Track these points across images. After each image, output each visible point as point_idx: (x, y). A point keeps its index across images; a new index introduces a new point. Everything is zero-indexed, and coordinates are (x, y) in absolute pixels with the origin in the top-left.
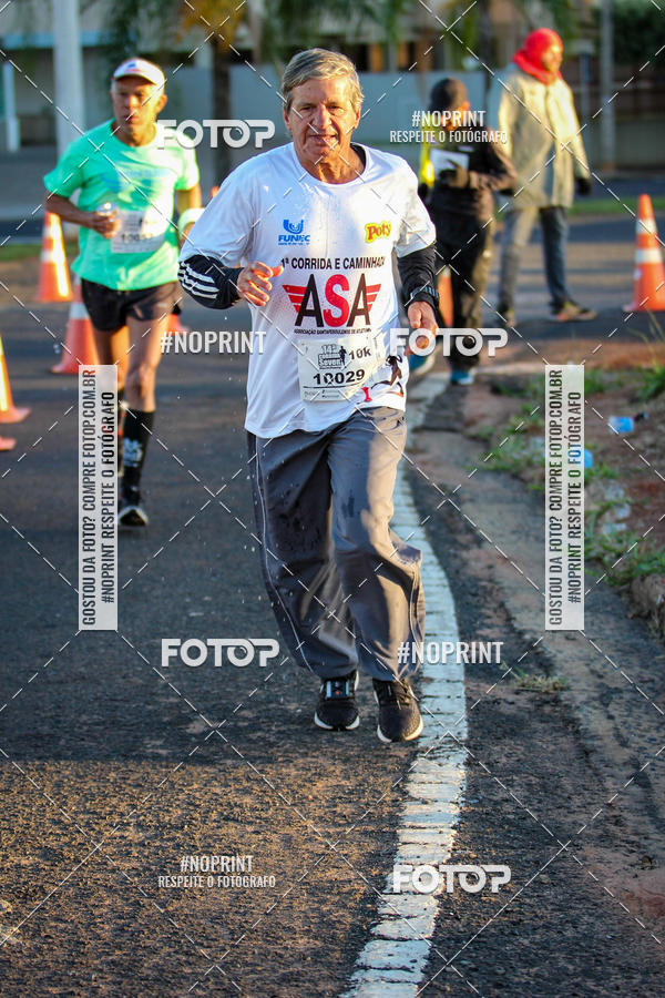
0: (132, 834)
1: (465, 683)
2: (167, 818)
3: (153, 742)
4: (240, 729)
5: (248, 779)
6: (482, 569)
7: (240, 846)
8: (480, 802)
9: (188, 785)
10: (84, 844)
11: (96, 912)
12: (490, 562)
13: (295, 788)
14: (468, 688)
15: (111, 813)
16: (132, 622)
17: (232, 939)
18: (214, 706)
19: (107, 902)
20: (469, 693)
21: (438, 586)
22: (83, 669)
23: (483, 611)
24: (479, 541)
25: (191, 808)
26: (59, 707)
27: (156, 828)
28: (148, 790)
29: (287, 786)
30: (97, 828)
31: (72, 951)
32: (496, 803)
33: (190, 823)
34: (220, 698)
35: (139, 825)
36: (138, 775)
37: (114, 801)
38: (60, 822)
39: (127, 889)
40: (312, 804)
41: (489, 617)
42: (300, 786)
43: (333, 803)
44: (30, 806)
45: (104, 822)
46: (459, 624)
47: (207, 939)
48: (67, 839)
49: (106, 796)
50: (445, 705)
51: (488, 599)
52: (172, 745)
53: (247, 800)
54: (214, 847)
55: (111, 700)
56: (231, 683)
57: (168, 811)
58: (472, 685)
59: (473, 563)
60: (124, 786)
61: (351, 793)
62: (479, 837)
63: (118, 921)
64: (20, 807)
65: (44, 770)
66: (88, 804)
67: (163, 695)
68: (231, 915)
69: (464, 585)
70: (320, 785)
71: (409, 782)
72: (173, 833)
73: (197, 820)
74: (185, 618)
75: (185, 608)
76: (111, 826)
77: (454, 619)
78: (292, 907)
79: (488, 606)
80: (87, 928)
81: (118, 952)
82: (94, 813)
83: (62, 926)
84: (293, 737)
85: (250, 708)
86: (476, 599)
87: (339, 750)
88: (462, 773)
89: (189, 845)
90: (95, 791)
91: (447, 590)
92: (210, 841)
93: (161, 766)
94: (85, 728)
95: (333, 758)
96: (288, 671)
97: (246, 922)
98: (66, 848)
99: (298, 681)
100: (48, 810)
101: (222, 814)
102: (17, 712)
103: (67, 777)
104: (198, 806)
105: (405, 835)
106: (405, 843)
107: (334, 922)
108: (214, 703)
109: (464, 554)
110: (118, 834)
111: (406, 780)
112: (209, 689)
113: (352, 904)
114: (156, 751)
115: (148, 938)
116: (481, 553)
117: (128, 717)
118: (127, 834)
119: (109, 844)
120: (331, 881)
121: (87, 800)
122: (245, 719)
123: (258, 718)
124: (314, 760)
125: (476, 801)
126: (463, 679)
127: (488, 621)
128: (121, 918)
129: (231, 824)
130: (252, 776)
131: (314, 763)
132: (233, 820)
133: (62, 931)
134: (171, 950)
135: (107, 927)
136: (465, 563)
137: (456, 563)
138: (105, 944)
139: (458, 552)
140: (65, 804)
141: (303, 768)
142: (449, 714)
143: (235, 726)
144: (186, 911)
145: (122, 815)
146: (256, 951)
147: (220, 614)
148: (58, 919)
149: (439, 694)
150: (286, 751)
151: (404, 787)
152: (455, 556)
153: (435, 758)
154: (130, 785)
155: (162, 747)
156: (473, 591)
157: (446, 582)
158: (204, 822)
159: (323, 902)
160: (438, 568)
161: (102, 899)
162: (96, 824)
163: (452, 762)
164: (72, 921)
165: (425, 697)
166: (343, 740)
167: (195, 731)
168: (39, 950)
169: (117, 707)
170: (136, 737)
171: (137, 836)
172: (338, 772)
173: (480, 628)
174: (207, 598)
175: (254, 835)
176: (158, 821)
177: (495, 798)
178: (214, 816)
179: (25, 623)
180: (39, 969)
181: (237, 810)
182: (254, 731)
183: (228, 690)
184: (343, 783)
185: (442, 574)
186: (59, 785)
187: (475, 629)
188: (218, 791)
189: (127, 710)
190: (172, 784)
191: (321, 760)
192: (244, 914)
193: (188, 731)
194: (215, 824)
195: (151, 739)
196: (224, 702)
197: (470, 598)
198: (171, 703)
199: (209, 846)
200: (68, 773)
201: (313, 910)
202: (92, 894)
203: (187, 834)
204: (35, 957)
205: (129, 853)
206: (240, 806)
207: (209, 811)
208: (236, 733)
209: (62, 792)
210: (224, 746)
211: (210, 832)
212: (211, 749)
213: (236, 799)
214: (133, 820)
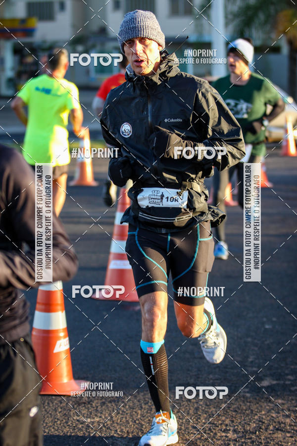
0: (230, 435)
2: (248, 428)
3: (244, 390)
4: (287, 385)
5: (289, 410)
7: (284, 443)
9: (260, 412)
10: (207, 439)
15: (221, 424)
18: (275, 373)
25: (260, 423)
26: (199, 370)
27: (243, 432)
28: (240, 413)
30: (214, 431)
33: (259, 431)
35: (235, 431)
36: (235, 406)
37: (224, 418)
38: (196, 427)
45: (218, 429)
48: (199, 436)
52: (252, 391)
53: (288, 420)
54: (270, 443)
57: (249, 424)
60: (228, 411)
67: (250, 366)
72: (251, 435)
73: (263, 429)
74: (263, 329)
75: (263, 324)
76: (221, 430)
82: (213, 424)
85: (292, 375)
89: (258, 442)
92: (269, 440)
93: (247, 402)
98: (198, 441)
101: (275, 427)
103: (201, 405)
104: (264, 423)
110: (224, 434)
114: (245, 394)
118: (229, 435)
119: (219, 440)
122: (289, 380)
129: (279, 432)
130: (291, 408)
132: (281, 430)
140: (200, 418)
143: (284, 384)
145: (226, 425)
154: (231, 411)
155: (248, 392)
158: (266, 431)
162: (214, 429)
170: (236, 387)
171: (233, 436)
174: (274, 319)
175: (290, 438)
176: (244, 429)
178: (271, 427)
181: (282, 425)
182: (294, 386)
186: (197, 409)
188: (274, 415)
190: (252, 411)
194: (271, 432)
196: (279, 371)
198: (254, 371)
199: (268, 442)
203: (258, 436)
206: (284, 423)
207: (269, 425)
208: (285, 388)
209: (199, 413)
210: (279, 393)
211: (269, 436)
212: (272, 394)
213: (282, 420)
214: (232, 428)
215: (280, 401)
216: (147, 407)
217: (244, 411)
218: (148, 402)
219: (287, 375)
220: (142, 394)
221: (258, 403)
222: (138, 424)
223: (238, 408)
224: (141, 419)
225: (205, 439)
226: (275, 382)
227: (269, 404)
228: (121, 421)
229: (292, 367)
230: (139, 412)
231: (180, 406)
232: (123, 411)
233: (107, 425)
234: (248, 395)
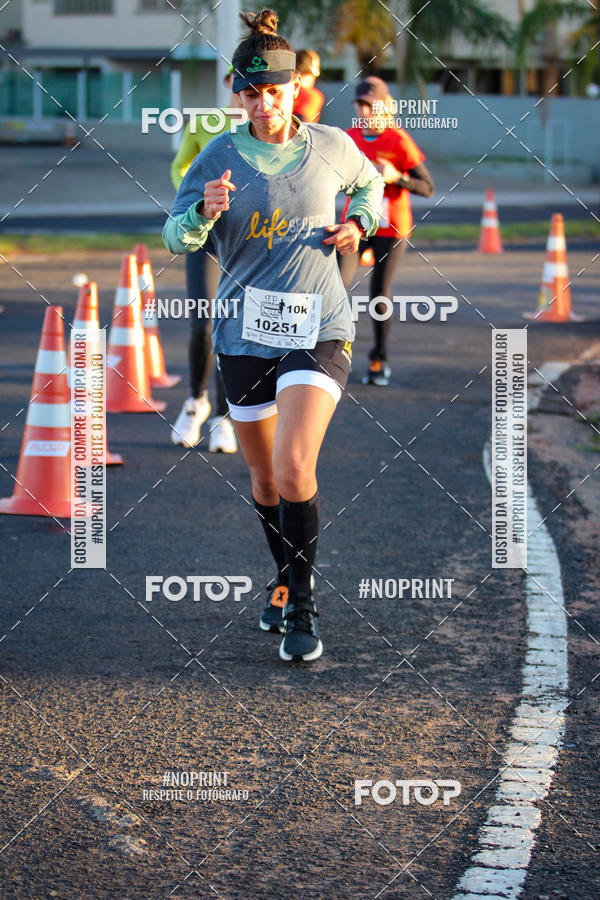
0: (255, 760)
1: (568, 639)
2: (288, 747)
3: (278, 678)
4: (359, 670)
5: (365, 716)
6: (587, 538)
7: (354, 775)
8: (578, 746)
9: (309, 718)
10: (210, 767)
11: (218, 829)
12: (595, 532)
13: (407, 725)
14: (570, 644)
15: (237, 740)
16: (265, 571)
17: (343, 860)
18: (336, 648)
19: (228, 821)
20: (571, 648)
21: (546, 551)
22: (217, 610)
23: (587, 575)
24: (585, 513)
25: (311, 739)
26: (194, 643)
27: (278, 755)
28: (272, 721)
29: (400, 723)
30: (223, 753)
31: (194, 863)
32: (592, 748)
33: (309, 753)
34: (343, 642)
35: (262, 752)
36: (263, 707)
37: (240, 729)
38: (189, 746)
39: (248, 809)
40: (422, 741)
41: (592, 581)
42: (411, 724)
43: (441, 740)
44: (162, 730)
45: (229, 748)
46: (564, 586)
47: (319, 858)
48: (195, 762)
49: (233, 724)
50: (548, 658)
51: (592, 565)
52: (295, 680)
53: (363, 734)
54: (330, 776)
55: (241, 638)
56: (352, 629)
57: (289, 741)
58: (574, 641)
59: (579, 532)
60: (250, 716)
61: (459, 732)
62: (575, 778)
63: (238, 838)
64: (153, 731)
65: (176, 698)
66: (216, 731)
68: (342, 838)
69: (570, 552)
70: (430, 724)
71: (513, 725)
72: (293, 760)
73: (315, 750)
76: (236, 751)
77: (560, 581)
78: (399, 834)
79: (591, 570)
80: (209, 843)
81: (236, 866)
82: (222, 739)
83: (186, 840)
84: (408, 680)
85: (369, 652)
86: (581, 564)
87: (450, 694)
88: (561, 719)
89: (306, 773)
90: (223, 719)
91: (555, 555)
92: (327, 769)
93: (285, 700)
94: (217, 662)
95: (444, 700)
96: (405, 621)
97: (357, 845)
99: (414, 629)
100: (179, 734)
101: (339, 746)
102: (154, 645)
103: (198, 706)
104: (317, 738)
105: (507, 773)
106: (507, 781)
107: (438, 849)
108: (335, 645)
109: (572, 524)
110: (241, 759)
111: (509, 724)
112: (333, 632)
113: (456, 833)
114: (280, 686)
115: (265, 855)
116: (587, 524)
117: (257, 655)
118: (250, 759)
119: (232, 768)
120: (436, 812)
121: (215, 727)
122: (365, 662)
123: (375, 661)
124: (426, 701)
125: (573, 745)
126: (566, 635)
127: (591, 585)
128: (240, 835)
129: (347, 755)
130: (368, 713)
131: (426, 704)
132: (349, 751)
133: (186, 845)
134: (286, 867)
135: (227, 843)
136: (572, 532)
137: (563, 532)
138: (225, 858)
139: (566, 522)
140: (195, 729)
141: (416, 708)
142: (552, 666)
143: (354, 668)
144: (302, 832)
145: (246, 742)
146: (364, 871)
147: (345, 567)
148: (182, 833)
149: (544, 647)
150: (400, 692)
151: (508, 729)
152: (563, 525)
153: (538, 705)
154: (255, 715)
155: (287, 683)
156: (579, 556)
157: (553, 548)
158: (322, 752)
159: (429, 830)
160: (547, 535)
161: (224, 818)
162: (223, 749)
163: (553, 709)
164: (195, 836)
165: (531, 649)
166: (453, 684)
167: (317, 670)
168: (164, 860)
169: (247, 645)
170: (262, 672)
171: (259, 762)
172: (447, 713)
173: (583, 591)
174: (334, 552)
175: (367, 768)
176: (280, 749)
177: (591, 744)
178: (332, 747)
179: (167, 566)
180: (163, 878)
181: (353, 742)
182: (372, 673)
183: (350, 634)
184: (451, 723)
185: (550, 540)
186: (190, 712)
187: (578, 591)
188: (336, 725)
189: (256, 648)
190: (294, 716)
191: (433, 702)
192: (355, 837)
193: (311, 669)
194: (331, 755)
195: (277, 675)
196: (345, 645)
197: (576, 564)
199: (326, 774)
200: (198, 702)
201: (419, 837)
202: (215, 812)
203: (305, 762)
204: (159, 867)
205: (251, 777)
206: (356, 739)
207: (327, 742)
208: (355, 674)
209: (193, 719)
210: (344, 685)
211: (327, 762)
212: (332, 687)
213: (352, 733)
214: (257, 748)
215: (347, 699)
216: (94, 707)
217: (279, 717)
218: (97, 697)
219: (360, 651)
220: (86, 684)
221: (305, 703)
222: (77, 739)
223: (268, 710)
224: (84, 730)
225: (206, 766)
226: (337, 665)
227: (327, 705)
228: (44, 733)
229: (370, 638)
230: (80, 716)
231: (158, 706)
232: (49, 716)
233: (19, 740)
234: (287, 688)
